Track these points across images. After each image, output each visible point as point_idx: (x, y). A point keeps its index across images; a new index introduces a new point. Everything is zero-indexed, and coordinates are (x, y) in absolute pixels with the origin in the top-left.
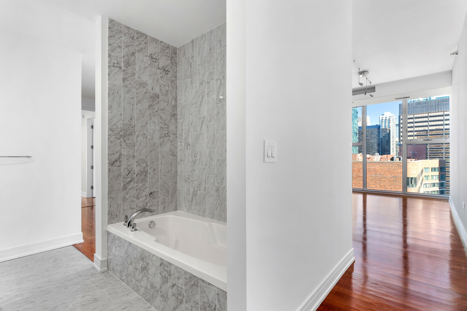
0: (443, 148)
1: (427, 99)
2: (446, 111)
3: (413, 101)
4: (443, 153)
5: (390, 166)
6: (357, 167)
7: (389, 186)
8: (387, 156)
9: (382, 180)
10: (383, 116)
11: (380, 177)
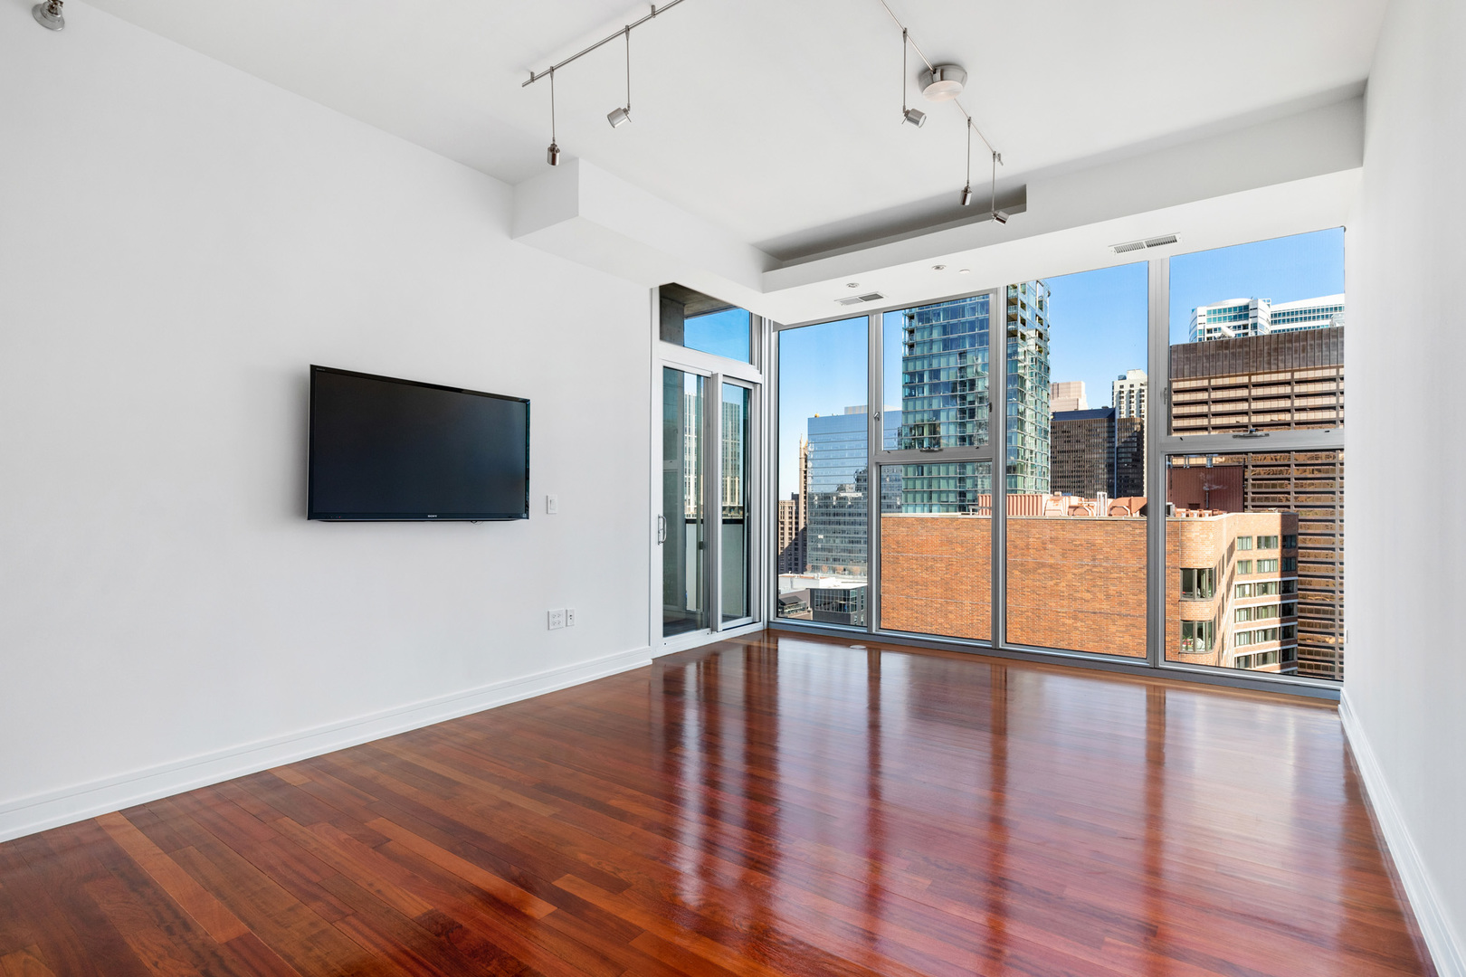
0: (1289, 479)
1: (1247, 334)
2: (1300, 370)
3: (1208, 339)
4: (1289, 493)
5: (1138, 531)
6: (1037, 536)
7: (1134, 595)
8: (1130, 501)
9: (1112, 576)
10: (1122, 382)
11: (1105, 568)
